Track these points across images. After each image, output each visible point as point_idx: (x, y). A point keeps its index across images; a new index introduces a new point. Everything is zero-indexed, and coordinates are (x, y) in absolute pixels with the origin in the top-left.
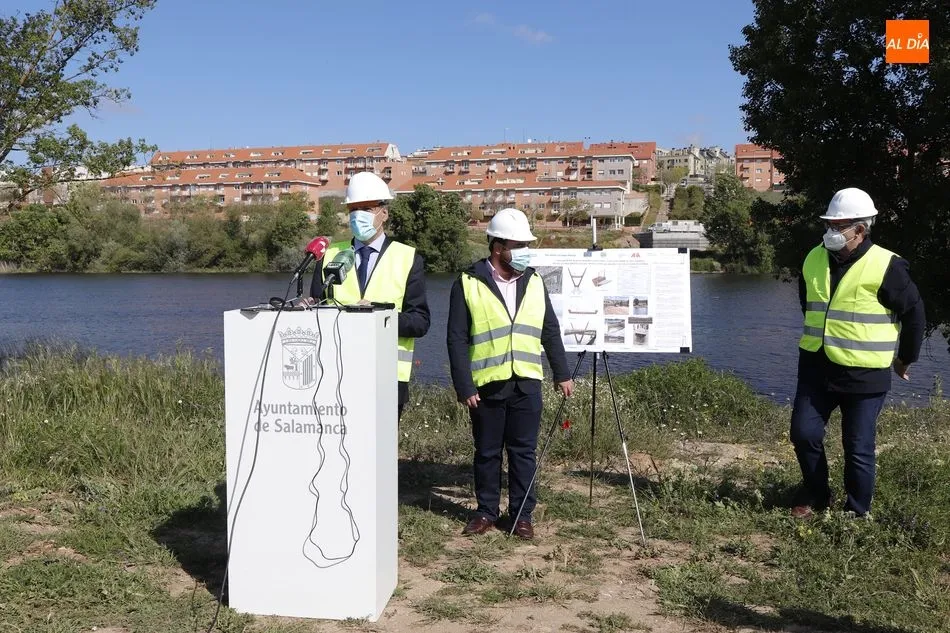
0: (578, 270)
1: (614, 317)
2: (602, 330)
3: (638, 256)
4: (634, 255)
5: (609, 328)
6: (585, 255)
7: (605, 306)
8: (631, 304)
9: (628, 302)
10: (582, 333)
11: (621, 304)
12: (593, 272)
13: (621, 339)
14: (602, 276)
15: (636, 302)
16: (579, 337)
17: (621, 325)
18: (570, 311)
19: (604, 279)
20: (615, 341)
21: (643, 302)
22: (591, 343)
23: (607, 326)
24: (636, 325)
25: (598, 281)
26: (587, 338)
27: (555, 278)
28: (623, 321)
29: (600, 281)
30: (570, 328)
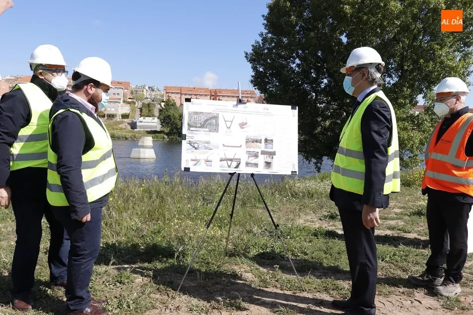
0: (229, 117)
1: (252, 150)
2: (244, 159)
3: (267, 109)
4: (264, 109)
5: (249, 157)
6: (234, 106)
7: (247, 142)
8: (263, 141)
9: (261, 140)
10: (231, 160)
11: (257, 141)
12: (240, 119)
13: (256, 165)
14: (245, 122)
15: (266, 140)
16: (229, 163)
17: (256, 156)
18: (224, 145)
19: (246, 124)
20: (252, 166)
21: (270, 140)
22: (237, 167)
23: (247, 156)
24: (266, 156)
25: (242, 125)
26: (234, 164)
27: (214, 121)
28: (258, 152)
29: (243, 125)
30: (224, 157)
